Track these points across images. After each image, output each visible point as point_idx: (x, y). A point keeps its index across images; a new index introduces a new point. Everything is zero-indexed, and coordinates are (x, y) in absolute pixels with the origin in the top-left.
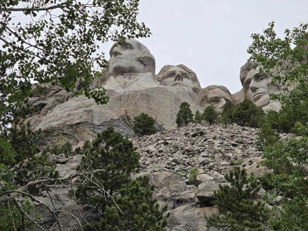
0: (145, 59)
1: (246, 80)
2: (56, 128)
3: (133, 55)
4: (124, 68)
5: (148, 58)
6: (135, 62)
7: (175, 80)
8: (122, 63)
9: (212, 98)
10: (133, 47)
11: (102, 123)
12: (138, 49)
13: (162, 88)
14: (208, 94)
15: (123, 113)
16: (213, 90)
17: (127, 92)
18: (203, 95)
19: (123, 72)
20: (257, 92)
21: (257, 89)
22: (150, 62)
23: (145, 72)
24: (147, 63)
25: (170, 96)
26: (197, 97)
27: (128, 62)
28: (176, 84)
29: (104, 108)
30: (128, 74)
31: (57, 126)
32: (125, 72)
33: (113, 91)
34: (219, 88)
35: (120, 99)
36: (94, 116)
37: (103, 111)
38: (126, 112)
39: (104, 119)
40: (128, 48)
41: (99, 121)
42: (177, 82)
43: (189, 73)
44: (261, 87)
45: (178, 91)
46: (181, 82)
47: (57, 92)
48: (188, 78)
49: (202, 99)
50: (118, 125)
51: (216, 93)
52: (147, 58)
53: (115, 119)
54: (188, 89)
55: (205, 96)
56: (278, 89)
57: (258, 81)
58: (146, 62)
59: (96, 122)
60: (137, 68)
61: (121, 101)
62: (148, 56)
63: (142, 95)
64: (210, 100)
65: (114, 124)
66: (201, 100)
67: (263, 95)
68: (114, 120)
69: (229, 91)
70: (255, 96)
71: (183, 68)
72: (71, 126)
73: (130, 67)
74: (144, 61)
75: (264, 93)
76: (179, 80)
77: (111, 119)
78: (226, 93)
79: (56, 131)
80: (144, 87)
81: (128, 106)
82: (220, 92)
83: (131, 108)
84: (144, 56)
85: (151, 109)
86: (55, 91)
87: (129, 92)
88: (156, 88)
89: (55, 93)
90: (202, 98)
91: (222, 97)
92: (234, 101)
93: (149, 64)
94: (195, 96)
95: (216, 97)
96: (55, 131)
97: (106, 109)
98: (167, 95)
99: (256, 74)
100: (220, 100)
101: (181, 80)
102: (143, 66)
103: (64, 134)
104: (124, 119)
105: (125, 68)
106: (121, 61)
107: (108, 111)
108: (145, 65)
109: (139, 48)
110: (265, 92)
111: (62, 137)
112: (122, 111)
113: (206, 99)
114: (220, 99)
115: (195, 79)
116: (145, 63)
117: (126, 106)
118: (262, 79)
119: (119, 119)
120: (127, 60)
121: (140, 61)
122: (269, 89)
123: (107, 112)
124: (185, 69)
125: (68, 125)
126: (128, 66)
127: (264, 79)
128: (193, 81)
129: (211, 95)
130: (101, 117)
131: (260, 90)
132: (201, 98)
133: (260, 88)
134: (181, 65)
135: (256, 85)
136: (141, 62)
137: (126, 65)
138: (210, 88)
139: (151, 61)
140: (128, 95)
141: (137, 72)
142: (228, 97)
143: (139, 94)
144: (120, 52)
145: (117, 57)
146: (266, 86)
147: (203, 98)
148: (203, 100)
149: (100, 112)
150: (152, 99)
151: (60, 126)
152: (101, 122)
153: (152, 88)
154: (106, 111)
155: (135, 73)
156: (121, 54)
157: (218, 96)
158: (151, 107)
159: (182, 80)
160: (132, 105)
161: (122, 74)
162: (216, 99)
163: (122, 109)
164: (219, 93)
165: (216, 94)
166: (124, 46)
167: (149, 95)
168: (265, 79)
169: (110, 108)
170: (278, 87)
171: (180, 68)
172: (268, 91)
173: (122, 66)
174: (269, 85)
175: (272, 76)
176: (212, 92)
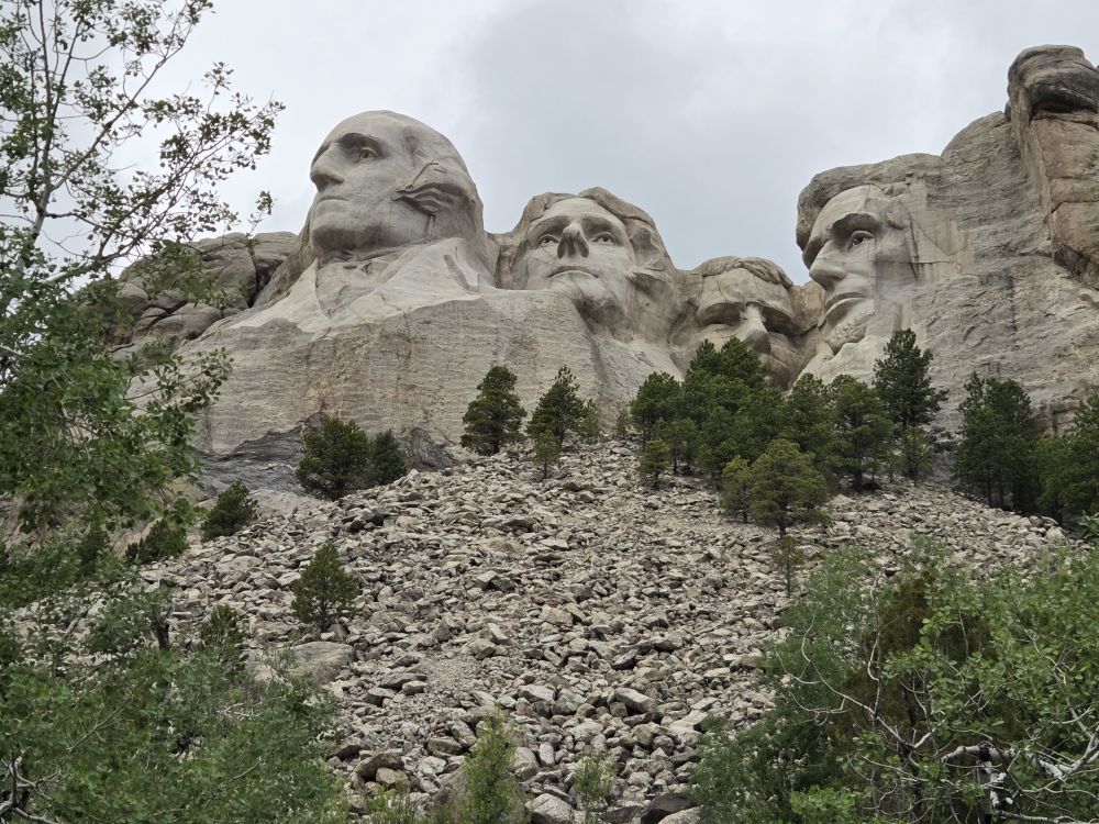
0: (426, 195)
3: (383, 181)
4: (349, 232)
5: (438, 186)
6: (386, 209)
7: (560, 254)
8: (341, 215)
9: (710, 309)
10: (384, 149)
11: (237, 449)
12: (408, 156)
13: (470, 303)
14: (700, 293)
15: (312, 406)
16: (718, 277)
17: (335, 330)
18: (679, 302)
19: (346, 247)
20: (837, 292)
21: (838, 278)
22: (450, 201)
23: (428, 239)
24: (435, 205)
25: (496, 331)
26: (653, 308)
27: (363, 209)
28: (562, 269)
29: (250, 393)
30: (363, 255)
32: (353, 247)
33: (294, 326)
34: (742, 266)
35: (308, 357)
36: (214, 424)
37: (245, 404)
39: (246, 435)
40: (366, 156)
41: (231, 443)
42: (565, 261)
43: (623, 218)
44: (851, 272)
45: (534, 310)
46: (579, 261)
47: (169, 312)
48: (617, 242)
49: (674, 317)
50: (288, 453)
51: (726, 287)
52: (434, 190)
53: (282, 430)
54: (606, 286)
55: (690, 303)
56: (912, 275)
57: (847, 245)
58: (429, 203)
59: (218, 446)
60: (396, 230)
61: (309, 364)
62: (440, 178)
63: (385, 336)
64: (707, 317)
65: (277, 450)
66: (669, 320)
67: (856, 302)
68: (279, 436)
69: (782, 276)
70: (831, 304)
71: (601, 204)
73: (369, 228)
74: (424, 199)
75: (860, 295)
76: (572, 253)
77: (269, 433)
78: (770, 285)
81: (330, 384)
82: (745, 282)
83: (341, 388)
84: (421, 181)
85: (412, 387)
86: (161, 311)
87: (341, 328)
88: (444, 305)
89: (162, 317)
90: (674, 310)
91: (748, 304)
92: (803, 314)
93: (446, 210)
94: (641, 310)
95: (727, 306)
97: (256, 398)
98: (483, 330)
99: (838, 223)
100: (742, 315)
101: (579, 255)
102: (420, 217)
105: (352, 234)
106: (339, 209)
107: (262, 403)
108: (430, 214)
109: (412, 151)
110: (864, 289)
112: (311, 402)
113: (694, 314)
114: (743, 310)
115: (645, 242)
116: (426, 207)
117: (324, 383)
118: (860, 239)
119: (297, 431)
120: (359, 202)
121: (411, 200)
122: (880, 277)
123: (258, 409)
124: (606, 208)
126: (359, 225)
127: (865, 242)
128: (636, 249)
129: (710, 298)
130: (237, 427)
131: (850, 284)
132: (668, 310)
133: (850, 275)
134: (595, 190)
135: (837, 264)
136: (414, 205)
137: (356, 222)
138: (707, 272)
139: (455, 199)
140: (336, 340)
141: (396, 244)
142: (779, 298)
143: (376, 336)
144: (338, 174)
145: (327, 192)
146: (868, 269)
147: (680, 309)
148: (681, 317)
149: (236, 408)
150: (419, 350)
152: (235, 446)
153: (427, 308)
154: (258, 403)
155: (390, 249)
156: (338, 182)
157: (735, 300)
158: (412, 379)
159: (585, 253)
160: (343, 377)
161: (345, 257)
162: (728, 312)
163: (312, 392)
164: (737, 290)
165: (728, 292)
166: (355, 148)
167: (413, 335)
168: (869, 238)
169: (273, 393)
170: (912, 268)
171: (590, 203)
172: (877, 287)
173: (340, 225)
174: (880, 263)
175: (894, 226)
176: (714, 286)
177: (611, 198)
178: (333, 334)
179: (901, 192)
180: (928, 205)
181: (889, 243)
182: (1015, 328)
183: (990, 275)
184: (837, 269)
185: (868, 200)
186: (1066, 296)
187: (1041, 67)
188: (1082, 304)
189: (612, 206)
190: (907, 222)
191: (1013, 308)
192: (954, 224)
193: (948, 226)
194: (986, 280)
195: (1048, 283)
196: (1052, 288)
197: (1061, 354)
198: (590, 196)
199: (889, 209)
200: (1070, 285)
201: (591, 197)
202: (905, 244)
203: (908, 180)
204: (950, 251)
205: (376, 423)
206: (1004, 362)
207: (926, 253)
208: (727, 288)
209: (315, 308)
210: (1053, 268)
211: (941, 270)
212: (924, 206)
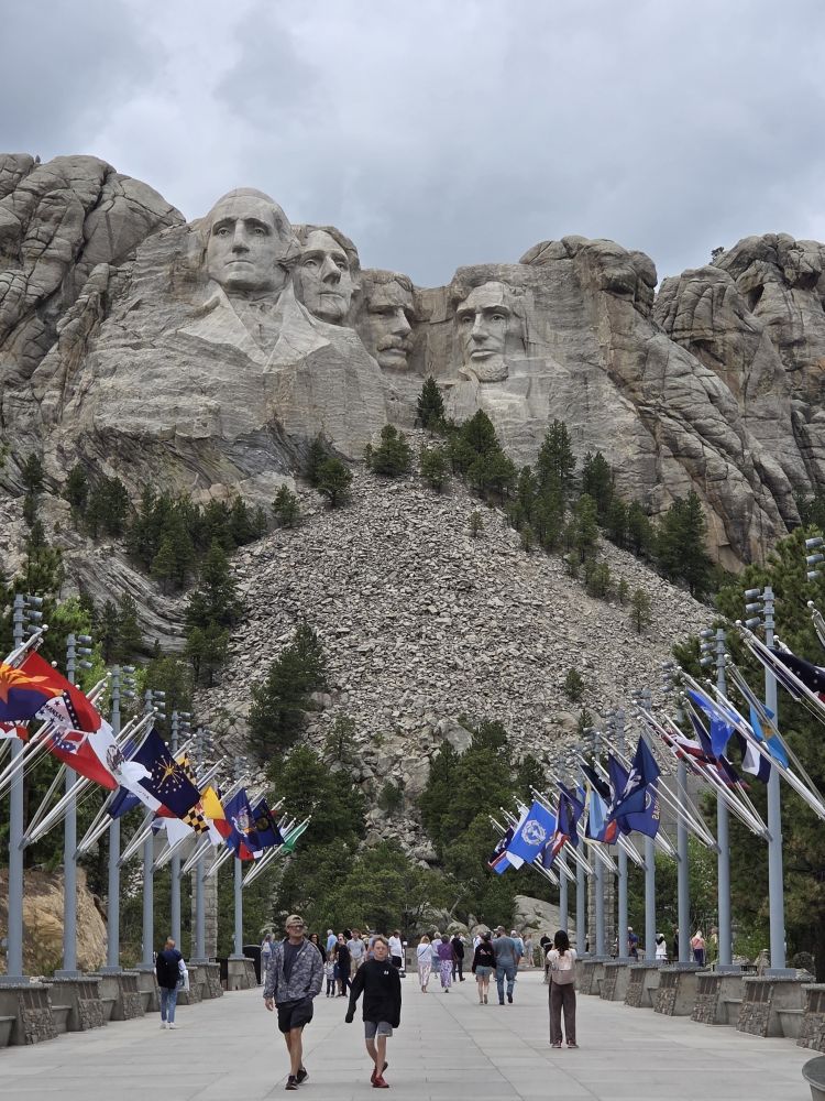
1: (461, 307)
2: (157, 437)
3: (271, 253)
4: (252, 283)
6: (272, 271)
7: (325, 280)
8: (251, 273)
10: (267, 229)
11: (238, 438)
12: (278, 235)
15: (270, 415)
16: (383, 286)
18: (363, 298)
19: (248, 289)
20: (484, 347)
21: (485, 338)
23: (285, 285)
27: (262, 271)
31: (159, 434)
32: (252, 290)
34: (396, 280)
35: (264, 383)
36: (223, 420)
37: (237, 410)
38: (276, 415)
39: (240, 429)
40: (259, 234)
42: (328, 287)
43: (346, 250)
44: (492, 336)
46: (336, 287)
48: (346, 268)
52: (294, 260)
53: (258, 429)
54: (347, 303)
55: (367, 299)
56: (524, 348)
57: (488, 318)
58: (290, 266)
59: (227, 434)
60: (274, 282)
61: (265, 387)
63: (300, 373)
64: (376, 310)
65: (260, 442)
67: (493, 355)
68: (257, 432)
70: (477, 351)
71: (336, 239)
72: (189, 441)
73: (264, 283)
75: (496, 351)
76: (333, 281)
77: (253, 430)
78: (407, 293)
79: (158, 446)
80: (299, 348)
81: (278, 402)
82: (398, 292)
83: (284, 406)
87: (278, 366)
88: (319, 350)
91: (400, 306)
95: (388, 306)
96: (157, 443)
97: (241, 405)
98: (335, 365)
99: (489, 308)
100: (395, 313)
101: (336, 283)
102: (284, 274)
103: (176, 456)
104: (273, 429)
105: (254, 285)
106: (251, 270)
107: (245, 410)
108: (288, 272)
109: (279, 231)
110: (498, 349)
111: (172, 460)
112: (269, 412)
113: (368, 307)
114: (396, 310)
115: (355, 265)
117: (275, 401)
118: (498, 318)
119: (264, 428)
120: (261, 266)
122: (507, 344)
123: (244, 413)
124: (339, 244)
125: (183, 438)
127: (501, 321)
128: (351, 270)
129: (380, 300)
130: (235, 423)
131: (492, 343)
133: (490, 338)
136: (282, 266)
138: (377, 279)
140: (278, 375)
141: (273, 290)
142: (411, 301)
143: (295, 372)
144: (246, 245)
145: (242, 257)
146: (501, 337)
147: (362, 304)
148: (361, 307)
149: (233, 411)
150: (314, 382)
151: (167, 436)
152: (236, 435)
153: (313, 352)
154: (242, 409)
155: (270, 294)
156: (247, 250)
157: (393, 304)
158: (314, 401)
159: (338, 281)
160: (285, 399)
161: (246, 296)
162: (388, 310)
163: (269, 406)
164: (394, 297)
165: (389, 298)
166: (251, 225)
167: (310, 372)
168: (503, 320)
169: (248, 403)
170: (524, 344)
171: (330, 238)
172: (505, 348)
173: (250, 281)
174: (508, 335)
175: (516, 315)
176: (381, 292)
177: (341, 236)
178: (275, 370)
179: (520, 294)
180: (535, 307)
181: (513, 325)
182: (588, 409)
183: (576, 373)
184: (486, 334)
185: (504, 296)
186: (613, 398)
187: (615, 266)
188: (621, 405)
189: (342, 242)
190: (524, 315)
191: (587, 397)
192: (548, 326)
193: (545, 325)
194: (575, 375)
195: (603, 386)
196: (606, 391)
197: (612, 434)
198: (329, 231)
199: (515, 305)
200: (614, 392)
201: (329, 233)
202: (521, 326)
203: (524, 288)
204: (544, 338)
205: (303, 429)
206: (585, 429)
207: (532, 337)
208: (390, 296)
209: (252, 343)
210: (607, 379)
211: (539, 349)
212: (532, 308)
